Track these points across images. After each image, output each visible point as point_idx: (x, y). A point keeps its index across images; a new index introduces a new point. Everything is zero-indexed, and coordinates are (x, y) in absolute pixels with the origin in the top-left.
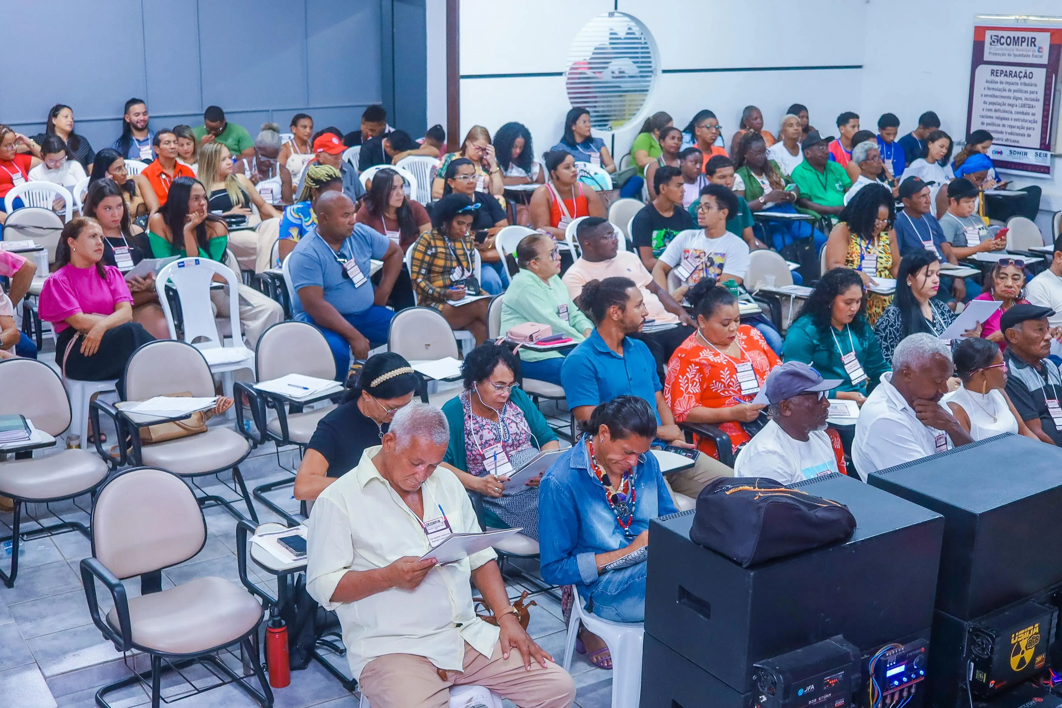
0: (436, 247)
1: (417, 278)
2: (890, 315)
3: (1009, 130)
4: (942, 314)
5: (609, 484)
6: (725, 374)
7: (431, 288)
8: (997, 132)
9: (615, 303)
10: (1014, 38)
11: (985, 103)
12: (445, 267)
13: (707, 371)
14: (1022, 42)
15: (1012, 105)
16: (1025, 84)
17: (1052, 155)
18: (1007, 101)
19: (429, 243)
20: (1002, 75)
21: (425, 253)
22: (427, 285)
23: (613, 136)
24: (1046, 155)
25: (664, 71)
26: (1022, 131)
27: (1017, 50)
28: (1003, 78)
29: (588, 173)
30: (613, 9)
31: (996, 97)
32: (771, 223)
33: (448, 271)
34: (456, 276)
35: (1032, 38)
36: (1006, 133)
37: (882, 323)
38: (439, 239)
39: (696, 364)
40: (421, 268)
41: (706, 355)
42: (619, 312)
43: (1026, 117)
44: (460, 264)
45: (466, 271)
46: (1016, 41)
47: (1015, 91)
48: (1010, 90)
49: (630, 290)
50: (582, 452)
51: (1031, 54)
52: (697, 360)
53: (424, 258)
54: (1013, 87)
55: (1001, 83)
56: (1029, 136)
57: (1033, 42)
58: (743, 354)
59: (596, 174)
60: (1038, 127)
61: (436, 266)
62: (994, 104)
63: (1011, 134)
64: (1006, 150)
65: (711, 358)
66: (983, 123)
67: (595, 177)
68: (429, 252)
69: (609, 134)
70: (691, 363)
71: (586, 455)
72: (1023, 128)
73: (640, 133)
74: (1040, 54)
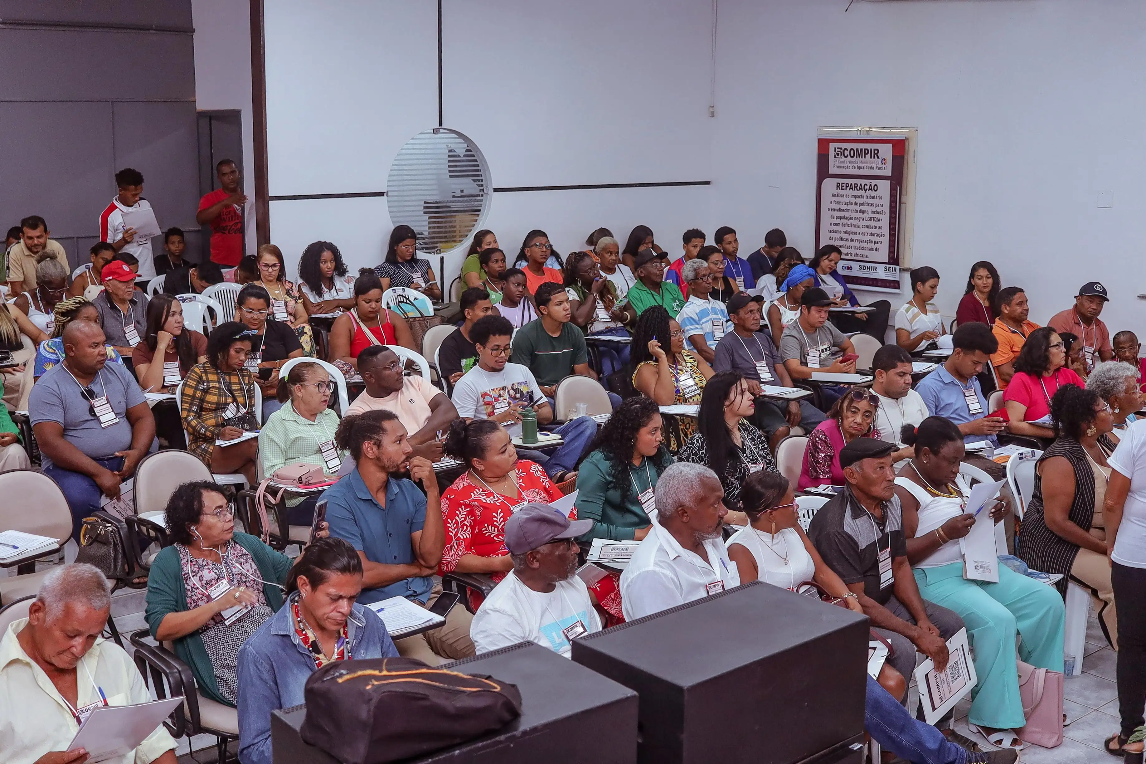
0: (208, 382)
1: (188, 416)
2: (695, 442)
3: (857, 245)
4: (753, 439)
5: (319, 652)
6: (498, 516)
7: (203, 427)
8: (845, 247)
9: (371, 438)
10: (857, 150)
11: (832, 217)
12: (218, 404)
13: (478, 513)
14: (865, 154)
15: (859, 219)
16: (871, 197)
17: (900, 269)
18: (854, 215)
19: (201, 378)
20: (848, 188)
21: (196, 389)
22: (199, 423)
23: (442, 259)
24: (895, 270)
25: (496, 190)
26: (869, 246)
27: (861, 162)
28: (848, 192)
29: (408, 299)
30: (437, 126)
31: (843, 210)
32: (601, 348)
33: (221, 407)
34: (230, 413)
35: (875, 150)
36: (855, 247)
37: (685, 451)
38: (211, 373)
39: (467, 506)
40: (191, 404)
41: (479, 496)
42: (375, 448)
43: (873, 231)
44: (235, 400)
45: (241, 408)
46: (860, 153)
47: (861, 204)
48: (856, 204)
49: (387, 424)
50: (286, 616)
51: (874, 166)
52: (468, 501)
53: (195, 393)
54: (859, 201)
55: (847, 196)
56: (877, 250)
57: (876, 153)
58: (520, 494)
59: (415, 299)
60: (886, 240)
61: (208, 402)
62: (841, 218)
63: (859, 248)
64: (855, 265)
65: (483, 499)
66: (831, 238)
67: (415, 302)
68: (201, 387)
69: (438, 257)
70: (460, 505)
71: (290, 619)
72: (871, 242)
73: (468, 256)
74: (884, 166)
